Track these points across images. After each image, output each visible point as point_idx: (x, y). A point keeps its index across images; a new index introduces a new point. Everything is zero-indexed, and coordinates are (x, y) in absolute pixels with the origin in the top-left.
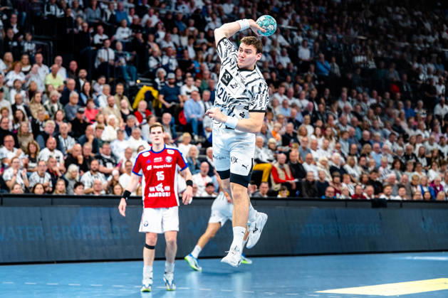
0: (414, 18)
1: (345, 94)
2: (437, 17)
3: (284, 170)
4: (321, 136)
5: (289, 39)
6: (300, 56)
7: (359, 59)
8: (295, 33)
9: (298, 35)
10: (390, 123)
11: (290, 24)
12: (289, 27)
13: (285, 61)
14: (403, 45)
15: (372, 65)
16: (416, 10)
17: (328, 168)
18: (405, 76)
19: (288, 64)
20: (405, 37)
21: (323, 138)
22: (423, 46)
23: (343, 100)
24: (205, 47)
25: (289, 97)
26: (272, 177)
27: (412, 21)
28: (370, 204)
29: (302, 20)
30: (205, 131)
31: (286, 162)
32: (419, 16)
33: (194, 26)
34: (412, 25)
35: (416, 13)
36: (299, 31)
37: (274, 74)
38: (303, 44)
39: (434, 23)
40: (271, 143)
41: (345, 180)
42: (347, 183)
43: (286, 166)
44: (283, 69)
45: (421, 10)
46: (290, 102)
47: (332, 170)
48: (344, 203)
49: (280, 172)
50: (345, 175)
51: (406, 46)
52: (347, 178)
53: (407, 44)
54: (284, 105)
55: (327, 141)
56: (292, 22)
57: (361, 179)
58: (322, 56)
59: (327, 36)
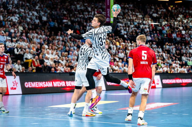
0: (84, 6)
1: (59, 34)
2: (93, 6)
3: (37, 62)
4: (51, 49)
5: (39, 13)
6: (43, 19)
7: (65, 21)
8: (41, 11)
9: (42, 12)
10: (76, 45)
11: (39, 8)
12: (39, 9)
13: (37, 21)
14: (80, 16)
15: (69, 23)
16: (86, 3)
17: (53, 61)
18: (81, 28)
19: (38, 23)
20: (81, 13)
21: (52, 50)
22: (88, 16)
23: (59, 36)
24: (7, 16)
25: (39, 35)
26: (32, 64)
27: (84, 7)
28: (69, 74)
29: (44, 6)
30: (7, 48)
31: (38, 59)
32: (86, 5)
33: (3, 8)
34: (84, 9)
35: (85, 4)
36: (42, 10)
37: (33, 26)
38: (44, 15)
39: (92, 8)
40: (31, 52)
41: (59, 65)
42: (60, 67)
43: (38, 61)
44: (36, 24)
45: (87, 3)
46: (39, 37)
47: (55, 62)
48: (59, 74)
49: (36, 62)
50: (59, 64)
51: (82, 16)
52: (60, 64)
53: (82, 15)
54: (37, 38)
55: (52, 51)
56: (40, 7)
57: (66, 65)
58: (51, 19)
59: (53, 12)
